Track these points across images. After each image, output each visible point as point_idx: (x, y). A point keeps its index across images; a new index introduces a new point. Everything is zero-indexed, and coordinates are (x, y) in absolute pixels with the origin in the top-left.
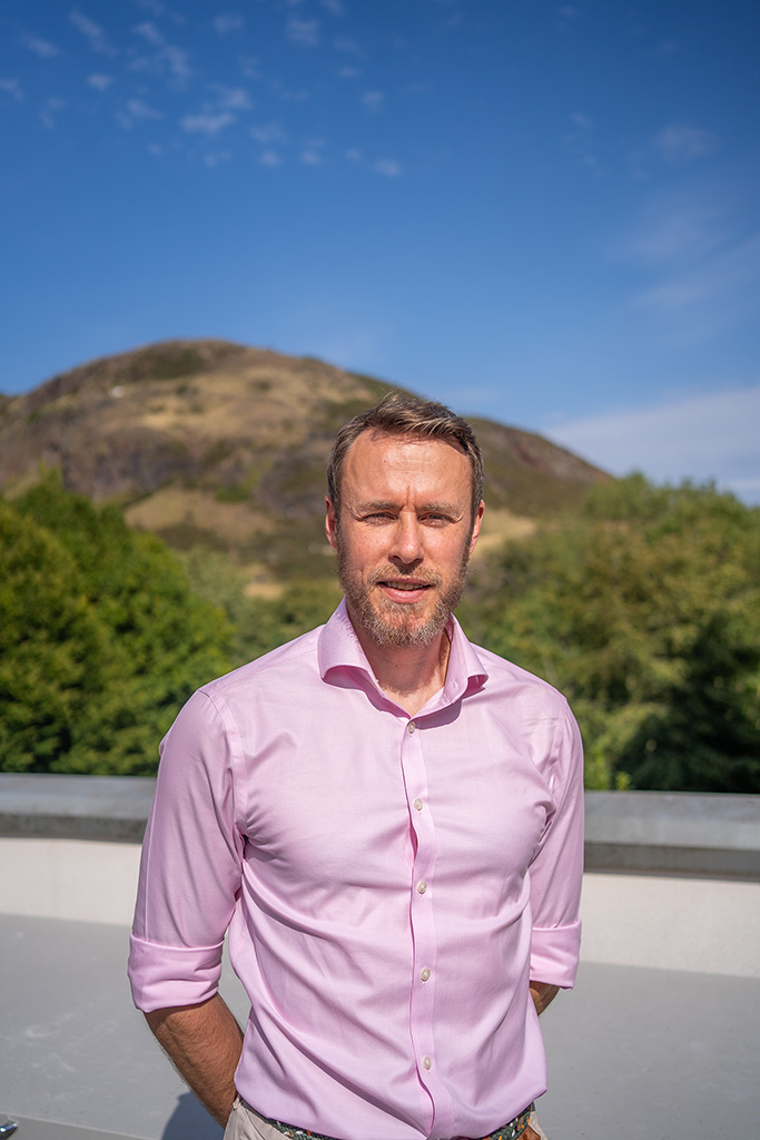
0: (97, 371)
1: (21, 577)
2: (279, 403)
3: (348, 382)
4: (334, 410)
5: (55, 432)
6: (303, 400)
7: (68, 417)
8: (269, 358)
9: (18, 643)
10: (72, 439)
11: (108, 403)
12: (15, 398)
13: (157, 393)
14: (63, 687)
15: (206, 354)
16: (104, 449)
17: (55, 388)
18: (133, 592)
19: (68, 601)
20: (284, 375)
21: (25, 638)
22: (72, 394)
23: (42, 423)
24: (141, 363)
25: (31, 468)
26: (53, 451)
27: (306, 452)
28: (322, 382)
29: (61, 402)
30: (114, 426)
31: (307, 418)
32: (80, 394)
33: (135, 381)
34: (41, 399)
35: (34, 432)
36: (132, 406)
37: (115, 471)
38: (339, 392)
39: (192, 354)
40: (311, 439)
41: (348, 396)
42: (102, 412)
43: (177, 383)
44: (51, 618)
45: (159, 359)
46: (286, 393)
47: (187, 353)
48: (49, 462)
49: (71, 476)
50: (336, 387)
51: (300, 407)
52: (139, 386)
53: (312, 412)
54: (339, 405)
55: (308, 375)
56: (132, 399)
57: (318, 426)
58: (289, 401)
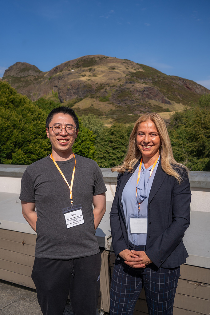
0: (67, 65)
1: (35, 122)
2: (118, 73)
3: (137, 66)
4: (132, 74)
5: (56, 82)
6: (124, 72)
7: (60, 78)
8: (115, 60)
9: (34, 139)
10: (60, 84)
11: (70, 74)
12: (46, 73)
13: (84, 71)
14: (45, 150)
15: (97, 59)
16: (69, 87)
17: (56, 70)
20: (119, 65)
21: (36, 138)
22: (61, 71)
23: (53, 80)
24: (80, 62)
25: (50, 92)
26: (56, 88)
27: (125, 86)
28: (130, 66)
29: (58, 74)
30: (72, 80)
31: (126, 77)
32: (63, 72)
33: (78, 67)
34: (53, 73)
35: (51, 82)
36: (77, 75)
37: (72, 93)
38: (135, 70)
39: (94, 59)
40: (127, 83)
41: (138, 70)
42: (69, 76)
43: (89, 68)
44: (43, 132)
45: (85, 61)
46: (119, 70)
47: (92, 59)
48: (55, 90)
49: (61, 94)
50: (134, 68)
51: (124, 74)
52: (79, 69)
53: (127, 75)
54: (135, 73)
55: (126, 65)
56: (77, 72)
57: (128, 79)
58: (120, 72)
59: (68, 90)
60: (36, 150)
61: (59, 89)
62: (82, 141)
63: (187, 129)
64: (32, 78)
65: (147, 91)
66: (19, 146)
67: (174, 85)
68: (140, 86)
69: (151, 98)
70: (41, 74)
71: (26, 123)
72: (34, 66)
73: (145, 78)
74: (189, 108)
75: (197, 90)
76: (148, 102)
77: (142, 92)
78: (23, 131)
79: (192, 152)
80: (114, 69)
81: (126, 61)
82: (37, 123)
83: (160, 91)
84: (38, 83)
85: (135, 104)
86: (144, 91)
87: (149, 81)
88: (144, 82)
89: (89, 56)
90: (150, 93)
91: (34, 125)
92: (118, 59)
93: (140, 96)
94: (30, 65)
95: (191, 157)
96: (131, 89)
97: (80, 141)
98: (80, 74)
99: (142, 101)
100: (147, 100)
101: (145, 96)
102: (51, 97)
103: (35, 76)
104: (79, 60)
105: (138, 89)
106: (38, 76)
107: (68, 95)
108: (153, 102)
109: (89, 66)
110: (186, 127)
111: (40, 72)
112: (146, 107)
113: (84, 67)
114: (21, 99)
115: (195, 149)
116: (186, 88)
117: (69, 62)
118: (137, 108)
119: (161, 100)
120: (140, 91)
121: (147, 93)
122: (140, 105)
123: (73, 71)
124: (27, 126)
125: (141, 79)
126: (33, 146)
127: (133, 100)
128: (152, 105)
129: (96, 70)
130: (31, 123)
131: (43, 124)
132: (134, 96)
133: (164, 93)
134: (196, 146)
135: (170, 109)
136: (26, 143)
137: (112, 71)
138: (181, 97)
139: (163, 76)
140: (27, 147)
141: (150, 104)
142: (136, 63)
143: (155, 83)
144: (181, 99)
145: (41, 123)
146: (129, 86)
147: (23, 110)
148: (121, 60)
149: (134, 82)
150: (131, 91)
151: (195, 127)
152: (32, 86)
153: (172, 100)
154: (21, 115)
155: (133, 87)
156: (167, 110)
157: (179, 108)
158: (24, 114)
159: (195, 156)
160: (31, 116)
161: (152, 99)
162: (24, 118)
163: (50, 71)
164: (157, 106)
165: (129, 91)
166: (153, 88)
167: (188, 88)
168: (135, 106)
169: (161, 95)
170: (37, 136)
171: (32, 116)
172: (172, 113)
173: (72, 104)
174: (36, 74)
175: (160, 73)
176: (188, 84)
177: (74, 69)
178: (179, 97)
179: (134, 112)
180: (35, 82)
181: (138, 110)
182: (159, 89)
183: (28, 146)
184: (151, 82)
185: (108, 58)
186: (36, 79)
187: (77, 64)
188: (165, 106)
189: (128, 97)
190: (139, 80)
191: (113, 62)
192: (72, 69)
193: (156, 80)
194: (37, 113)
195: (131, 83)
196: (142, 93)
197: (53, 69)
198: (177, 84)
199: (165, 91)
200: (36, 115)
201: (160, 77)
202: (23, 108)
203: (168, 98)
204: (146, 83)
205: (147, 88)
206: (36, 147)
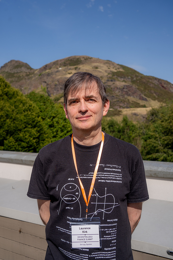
0: (55, 63)
1: (26, 113)
2: (100, 72)
3: (118, 67)
4: (114, 74)
5: (45, 78)
6: (106, 71)
7: (48, 75)
8: (98, 60)
9: (25, 128)
10: (49, 80)
11: (58, 71)
12: (37, 70)
13: (70, 69)
14: (34, 139)
15: (82, 59)
16: (57, 83)
17: (46, 67)
18: (54, 117)
19: (36, 118)
20: (102, 65)
21: (26, 127)
22: (50, 69)
23: (43, 76)
24: (67, 61)
25: (40, 87)
26: (45, 83)
27: (106, 84)
28: (112, 66)
29: (47, 71)
30: (59, 77)
31: (107, 76)
32: (52, 69)
33: (65, 66)
34: (43, 70)
35: (41, 78)
36: (64, 72)
37: (59, 88)
38: (116, 69)
39: (79, 59)
40: (108, 81)
41: (118, 70)
42: (57, 74)
43: (75, 66)
44: (32, 122)
45: (71, 60)
46: (102, 69)
47: (78, 59)
48: (44, 85)
49: (49, 89)
50: (115, 68)
51: (105, 73)
52: (66, 67)
53: (109, 74)
54: (116, 73)
55: (108, 65)
56: (64, 70)
57: (110, 77)
58: (102, 71)
59: (56, 85)
60: (26, 139)
61: (48, 85)
62: (68, 132)
63: (163, 123)
64: (24, 74)
65: (126, 89)
66: (10, 134)
67: (150, 84)
68: (120, 83)
69: (129, 95)
70: (32, 71)
71: (17, 113)
72: (26, 64)
73: (125, 77)
74: (164, 105)
75: (171, 89)
76: (127, 98)
77: (122, 89)
78: (15, 121)
79: (167, 145)
80: (97, 68)
81: (108, 62)
82: (28, 114)
83: (138, 89)
84: (29, 79)
85: (115, 100)
86: (124, 88)
87: (128, 80)
88: (124, 81)
89: (75, 56)
90: (129, 90)
91: (25, 116)
92: (101, 60)
93: (120, 93)
94: (22, 62)
95: (166, 150)
96: (112, 87)
97: (65, 132)
98: (67, 71)
99: (121, 98)
100: (126, 96)
101: (124, 93)
102: (40, 91)
103: (27, 73)
104: (66, 59)
105: (118, 87)
106: (29, 72)
107: (55, 90)
108: (132, 99)
109: (75, 65)
110: (162, 122)
111: (31, 69)
112: (125, 103)
113: (71, 65)
114: (14, 92)
115: (170, 143)
116: (161, 87)
117: (57, 61)
118: (117, 103)
119: (139, 97)
120: (120, 89)
121: (126, 91)
122: (120, 101)
123: (60, 69)
124: (18, 116)
125: (121, 78)
126: (23, 134)
127: (113, 97)
128: (130, 101)
129: (81, 69)
130: (22, 113)
131: (33, 115)
132: (114, 93)
133: (141, 91)
134: (171, 140)
135: (147, 105)
136: (17, 131)
137: (95, 70)
138: (156, 95)
139: (141, 76)
140: (18, 136)
141: (128, 100)
142: (117, 63)
143: (133, 82)
144: (157, 97)
145: (31, 114)
146: (110, 83)
147: (15, 102)
148: (104, 60)
149: (115, 80)
150: (111, 88)
151: (170, 122)
152: (24, 81)
153: (149, 97)
154: (14, 106)
155: (114, 85)
156: (144, 106)
157: (155, 105)
158: (16, 105)
159: (170, 148)
160: (22, 107)
161: (131, 96)
162: (16, 109)
163: (40, 69)
164: (135, 102)
165: (110, 88)
166: (131, 87)
167: (163, 87)
168: (115, 102)
169: (139, 93)
170: (27, 125)
171: (24, 108)
172: (149, 109)
173: (58, 98)
174: (27, 71)
175: (138, 73)
176: (163, 84)
177: (62, 68)
178: (154, 94)
179: (114, 107)
180: (26, 78)
181: (118, 106)
182: (137, 87)
183: (19, 134)
184: (130, 81)
185: (92, 59)
186: (27, 75)
187: (65, 63)
188: (142, 103)
189: (110, 93)
190: (119, 79)
191: (97, 62)
192: (60, 67)
193: (135, 79)
194: (28, 105)
195: (112, 81)
196: (122, 91)
197: (43, 67)
198: (153, 83)
199: (142, 89)
200: (27, 106)
201: (138, 76)
202: (15, 100)
203: (145, 95)
204: (125, 82)
205: (126, 86)
206: (26, 136)
